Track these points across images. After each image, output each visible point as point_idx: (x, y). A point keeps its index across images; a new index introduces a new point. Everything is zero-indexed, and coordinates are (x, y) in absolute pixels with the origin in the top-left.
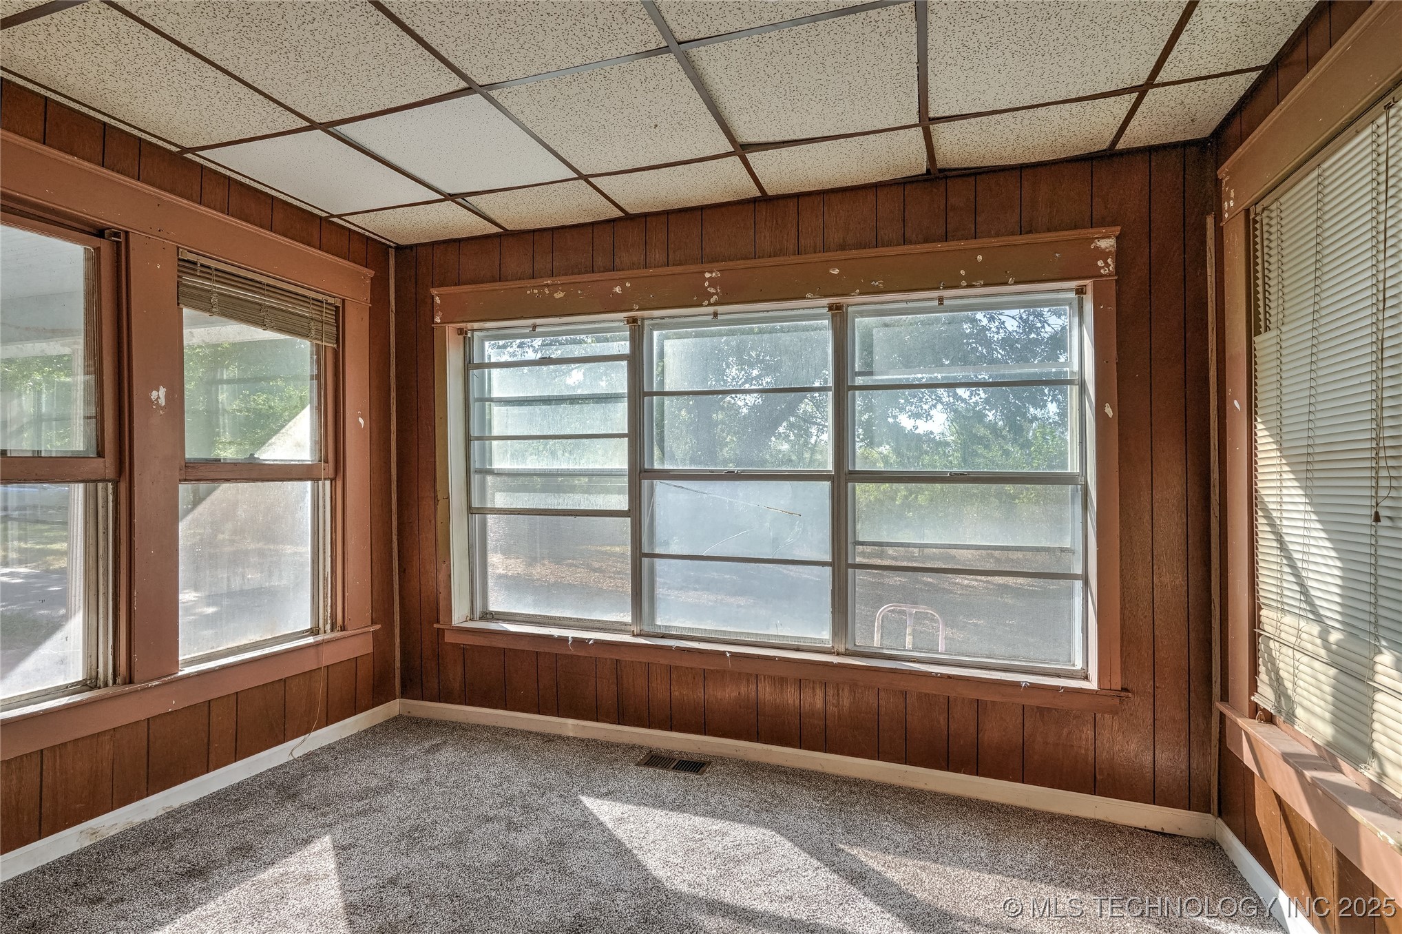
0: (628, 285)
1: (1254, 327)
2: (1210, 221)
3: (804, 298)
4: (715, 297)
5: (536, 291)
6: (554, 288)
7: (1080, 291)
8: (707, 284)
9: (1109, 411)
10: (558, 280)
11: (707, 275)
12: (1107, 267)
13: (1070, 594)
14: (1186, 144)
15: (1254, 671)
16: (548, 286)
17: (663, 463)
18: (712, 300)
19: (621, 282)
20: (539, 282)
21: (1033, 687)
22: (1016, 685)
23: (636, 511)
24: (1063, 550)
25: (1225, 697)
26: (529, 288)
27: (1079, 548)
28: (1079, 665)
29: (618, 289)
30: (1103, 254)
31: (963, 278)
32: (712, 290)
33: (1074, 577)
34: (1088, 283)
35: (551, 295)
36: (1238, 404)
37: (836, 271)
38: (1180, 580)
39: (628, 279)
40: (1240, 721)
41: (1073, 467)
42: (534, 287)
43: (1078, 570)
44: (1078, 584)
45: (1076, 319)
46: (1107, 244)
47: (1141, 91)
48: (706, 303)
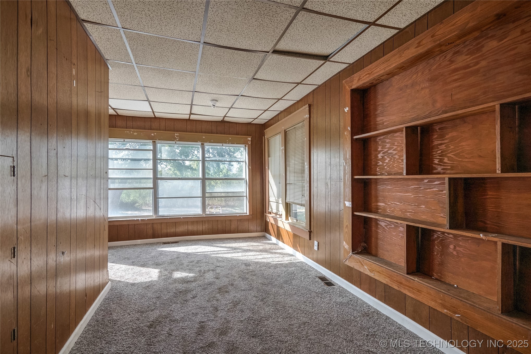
0: (155, 134)
1: (269, 156)
2: (263, 137)
3: (198, 142)
4: (178, 139)
5: (128, 132)
6: (134, 132)
7: (245, 146)
8: (176, 136)
9: (250, 167)
10: (135, 130)
11: (176, 134)
12: (250, 143)
13: (243, 200)
14: (260, 124)
15: (269, 207)
16: (132, 131)
17: (162, 175)
18: (177, 140)
19: (154, 133)
20: (130, 130)
21: (239, 216)
22: (237, 216)
23: (155, 188)
24: (243, 192)
25: (265, 213)
26: (126, 131)
27: (245, 191)
28: (245, 212)
29: (153, 135)
30: (249, 140)
31: (227, 142)
32: (177, 138)
33: (245, 196)
34: (247, 145)
35: (133, 133)
36: (267, 167)
37: (204, 137)
38: (260, 196)
39: (156, 132)
40: (268, 215)
41: (244, 177)
42: (128, 131)
43: (245, 195)
44: (245, 198)
45: (244, 151)
46: (250, 139)
47: (255, 119)
48: (175, 140)
